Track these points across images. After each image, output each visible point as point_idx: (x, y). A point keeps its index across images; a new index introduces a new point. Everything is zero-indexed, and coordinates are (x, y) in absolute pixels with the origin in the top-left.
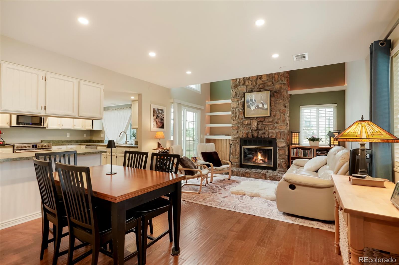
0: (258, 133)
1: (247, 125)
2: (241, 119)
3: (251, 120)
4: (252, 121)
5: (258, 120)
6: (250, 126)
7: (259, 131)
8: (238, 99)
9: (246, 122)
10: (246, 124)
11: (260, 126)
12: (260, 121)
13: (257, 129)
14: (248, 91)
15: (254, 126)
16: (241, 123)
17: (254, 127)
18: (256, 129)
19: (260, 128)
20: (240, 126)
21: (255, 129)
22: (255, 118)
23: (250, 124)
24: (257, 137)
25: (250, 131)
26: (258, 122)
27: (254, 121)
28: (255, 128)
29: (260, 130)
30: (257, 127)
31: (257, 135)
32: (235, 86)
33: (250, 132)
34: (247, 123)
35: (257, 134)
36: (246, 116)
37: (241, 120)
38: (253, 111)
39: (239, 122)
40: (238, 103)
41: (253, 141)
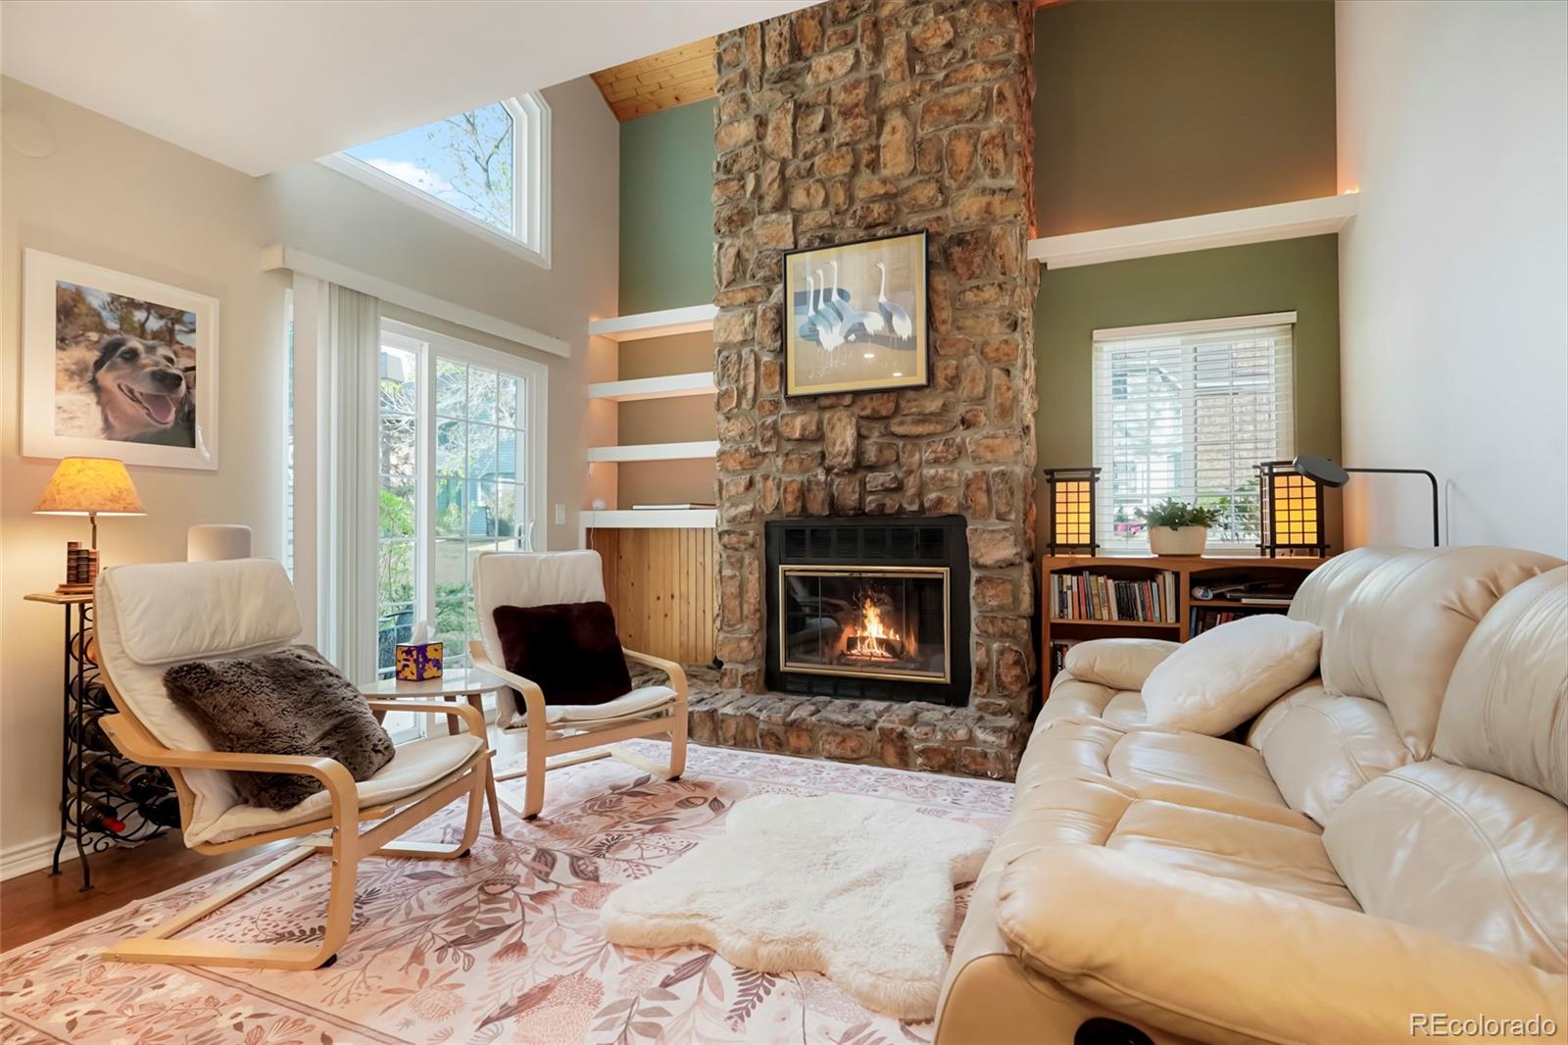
0: (863, 483)
1: (802, 440)
2: (768, 406)
3: (822, 409)
4: (827, 415)
5: (864, 409)
6: (817, 449)
7: (870, 476)
8: (753, 293)
9: (798, 424)
10: (797, 435)
11: (876, 443)
12: (875, 418)
13: (859, 465)
14: (802, 242)
15: (837, 449)
16: (769, 434)
17: (839, 454)
18: (851, 466)
19: (871, 455)
20: (761, 449)
21: (845, 462)
22: (847, 400)
23: (819, 437)
24: (860, 512)
25: (816, 476)
26: (863, 423)
27: (840, 420)
28: (844, 458)
29: (872, 468)
30: (858, 453)
31: (857, 496)
32: (735, 218)
33: (818, 483)
34: (804, 428)
35: (854, 492)
36: (793, 391)
37: (771, 413)
38: (835, 358)
39: (759, 423)
40: (752, 316)
41: (834, 535)
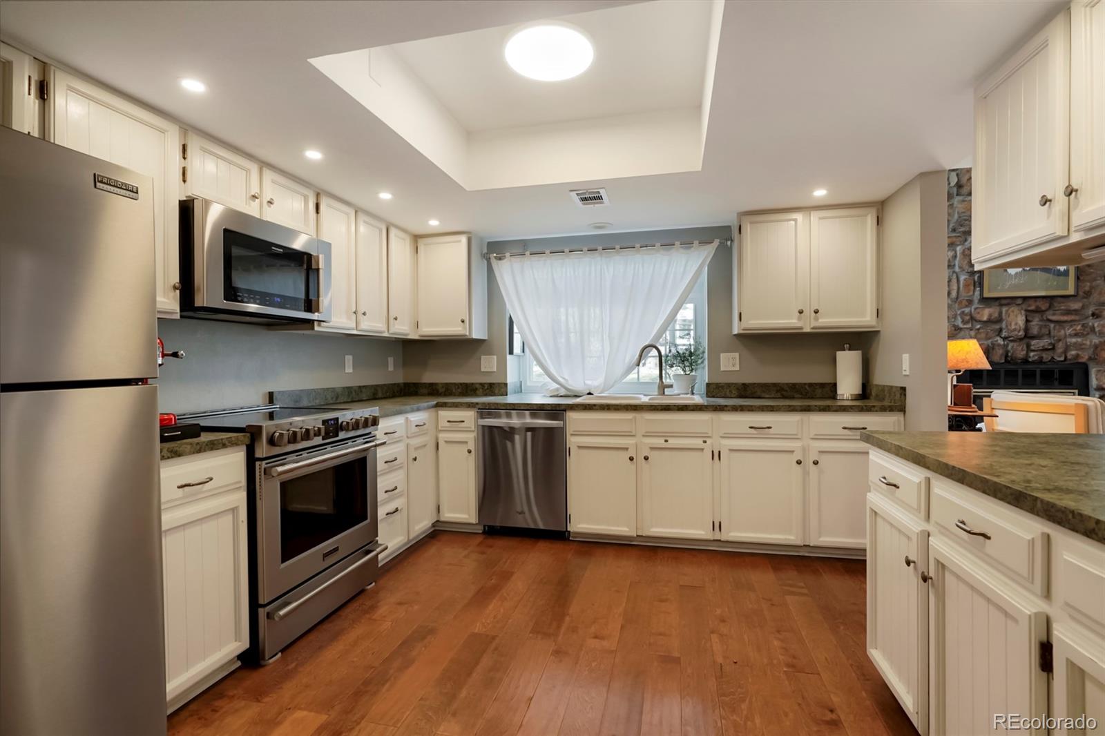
0: (1028, 346)
1: (990, 321)
2: (965, 303)
3: (1001, 305)
4: (1004, 310)
5: (1029, 306)
6: (997, 327)
7: (1033, 342)
8: (954, 239)
9: (985, 314)
10: (985, 319)
11: (1037, 325)
12: (1038, 311)
13: (1028, 336)
15: (1013, 327)
16: (968, 318)
17: (1015, 330)
18: (1023, 336)
19: (1035, 330)
20: (961, 326)
21: (1020, 334)
22: (1019, 301)
23: (999, 320)
24: (1025, 361)
25: (997, 341)
26: (1028, 313)
27: (1013, 312)
28: (1019, 331)
29: (1033, 338)
30: (1026, 329)
31: (1025, 352)
33: (999, 345)
34: (990, 315)
35: (1022, 350)
36: (986, 295)
37: (967, 306)
38: (1015, 279)
39: (959, 312)
40: (953, 252)
41: (1020, 373)
